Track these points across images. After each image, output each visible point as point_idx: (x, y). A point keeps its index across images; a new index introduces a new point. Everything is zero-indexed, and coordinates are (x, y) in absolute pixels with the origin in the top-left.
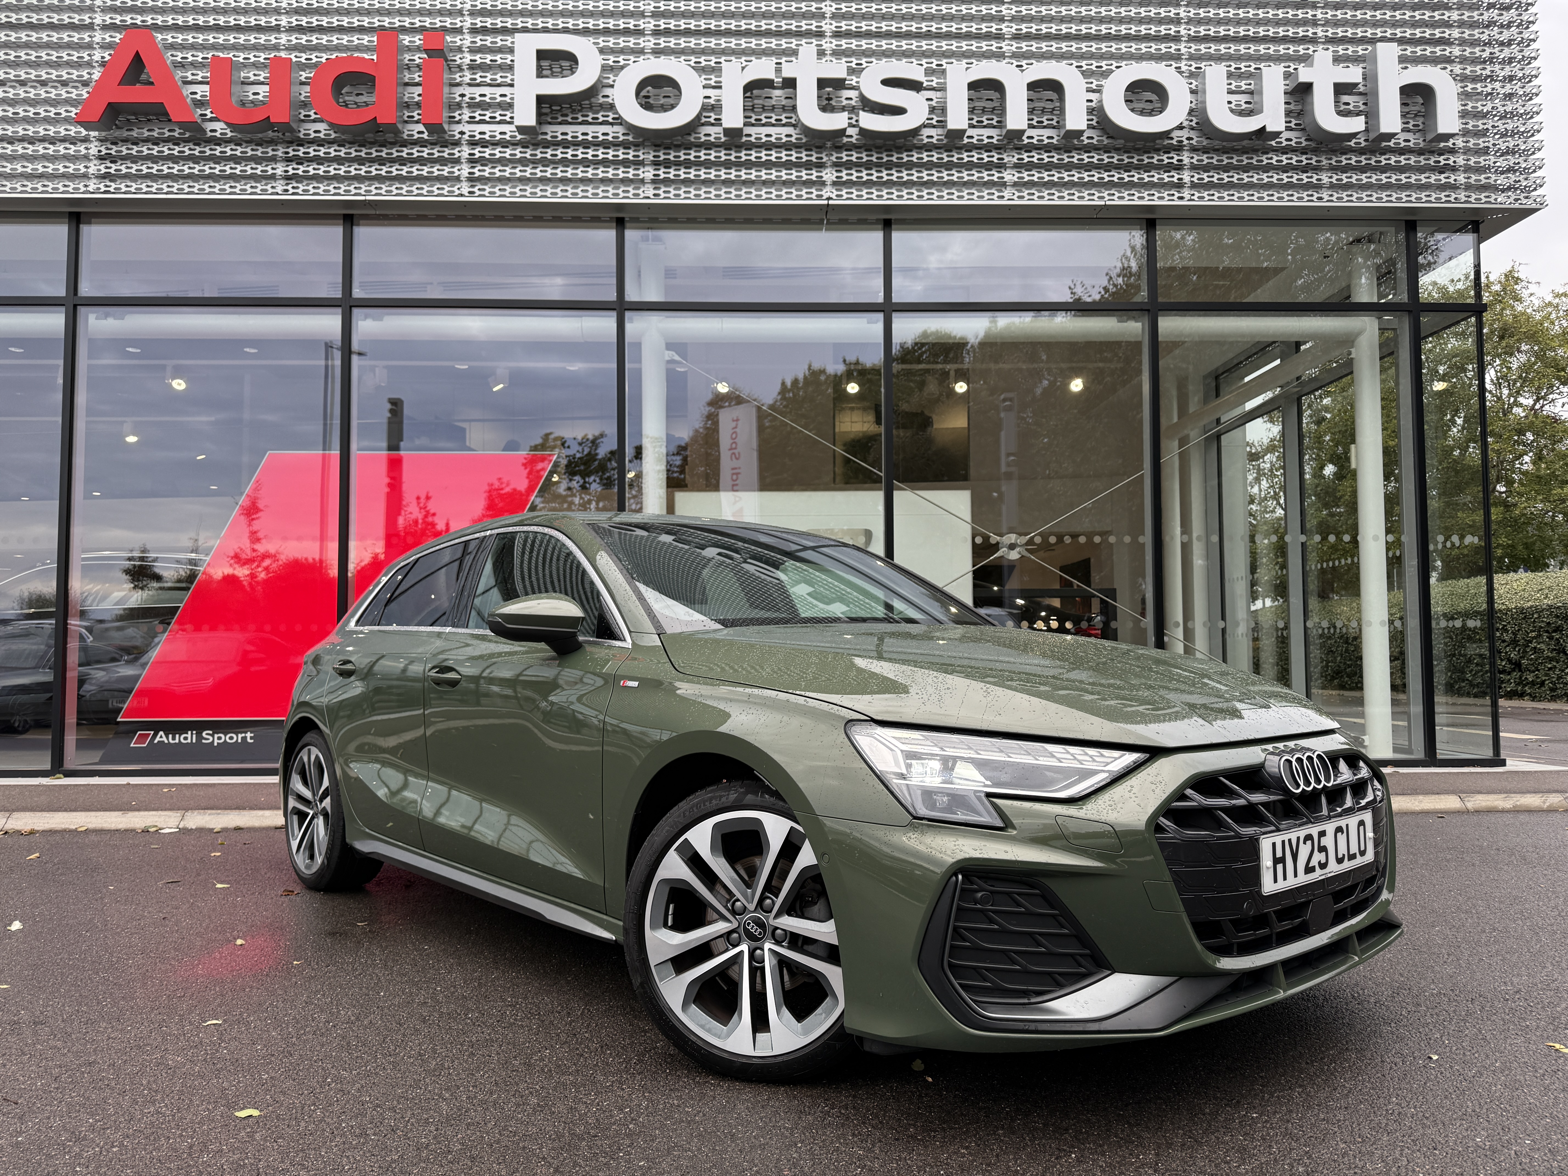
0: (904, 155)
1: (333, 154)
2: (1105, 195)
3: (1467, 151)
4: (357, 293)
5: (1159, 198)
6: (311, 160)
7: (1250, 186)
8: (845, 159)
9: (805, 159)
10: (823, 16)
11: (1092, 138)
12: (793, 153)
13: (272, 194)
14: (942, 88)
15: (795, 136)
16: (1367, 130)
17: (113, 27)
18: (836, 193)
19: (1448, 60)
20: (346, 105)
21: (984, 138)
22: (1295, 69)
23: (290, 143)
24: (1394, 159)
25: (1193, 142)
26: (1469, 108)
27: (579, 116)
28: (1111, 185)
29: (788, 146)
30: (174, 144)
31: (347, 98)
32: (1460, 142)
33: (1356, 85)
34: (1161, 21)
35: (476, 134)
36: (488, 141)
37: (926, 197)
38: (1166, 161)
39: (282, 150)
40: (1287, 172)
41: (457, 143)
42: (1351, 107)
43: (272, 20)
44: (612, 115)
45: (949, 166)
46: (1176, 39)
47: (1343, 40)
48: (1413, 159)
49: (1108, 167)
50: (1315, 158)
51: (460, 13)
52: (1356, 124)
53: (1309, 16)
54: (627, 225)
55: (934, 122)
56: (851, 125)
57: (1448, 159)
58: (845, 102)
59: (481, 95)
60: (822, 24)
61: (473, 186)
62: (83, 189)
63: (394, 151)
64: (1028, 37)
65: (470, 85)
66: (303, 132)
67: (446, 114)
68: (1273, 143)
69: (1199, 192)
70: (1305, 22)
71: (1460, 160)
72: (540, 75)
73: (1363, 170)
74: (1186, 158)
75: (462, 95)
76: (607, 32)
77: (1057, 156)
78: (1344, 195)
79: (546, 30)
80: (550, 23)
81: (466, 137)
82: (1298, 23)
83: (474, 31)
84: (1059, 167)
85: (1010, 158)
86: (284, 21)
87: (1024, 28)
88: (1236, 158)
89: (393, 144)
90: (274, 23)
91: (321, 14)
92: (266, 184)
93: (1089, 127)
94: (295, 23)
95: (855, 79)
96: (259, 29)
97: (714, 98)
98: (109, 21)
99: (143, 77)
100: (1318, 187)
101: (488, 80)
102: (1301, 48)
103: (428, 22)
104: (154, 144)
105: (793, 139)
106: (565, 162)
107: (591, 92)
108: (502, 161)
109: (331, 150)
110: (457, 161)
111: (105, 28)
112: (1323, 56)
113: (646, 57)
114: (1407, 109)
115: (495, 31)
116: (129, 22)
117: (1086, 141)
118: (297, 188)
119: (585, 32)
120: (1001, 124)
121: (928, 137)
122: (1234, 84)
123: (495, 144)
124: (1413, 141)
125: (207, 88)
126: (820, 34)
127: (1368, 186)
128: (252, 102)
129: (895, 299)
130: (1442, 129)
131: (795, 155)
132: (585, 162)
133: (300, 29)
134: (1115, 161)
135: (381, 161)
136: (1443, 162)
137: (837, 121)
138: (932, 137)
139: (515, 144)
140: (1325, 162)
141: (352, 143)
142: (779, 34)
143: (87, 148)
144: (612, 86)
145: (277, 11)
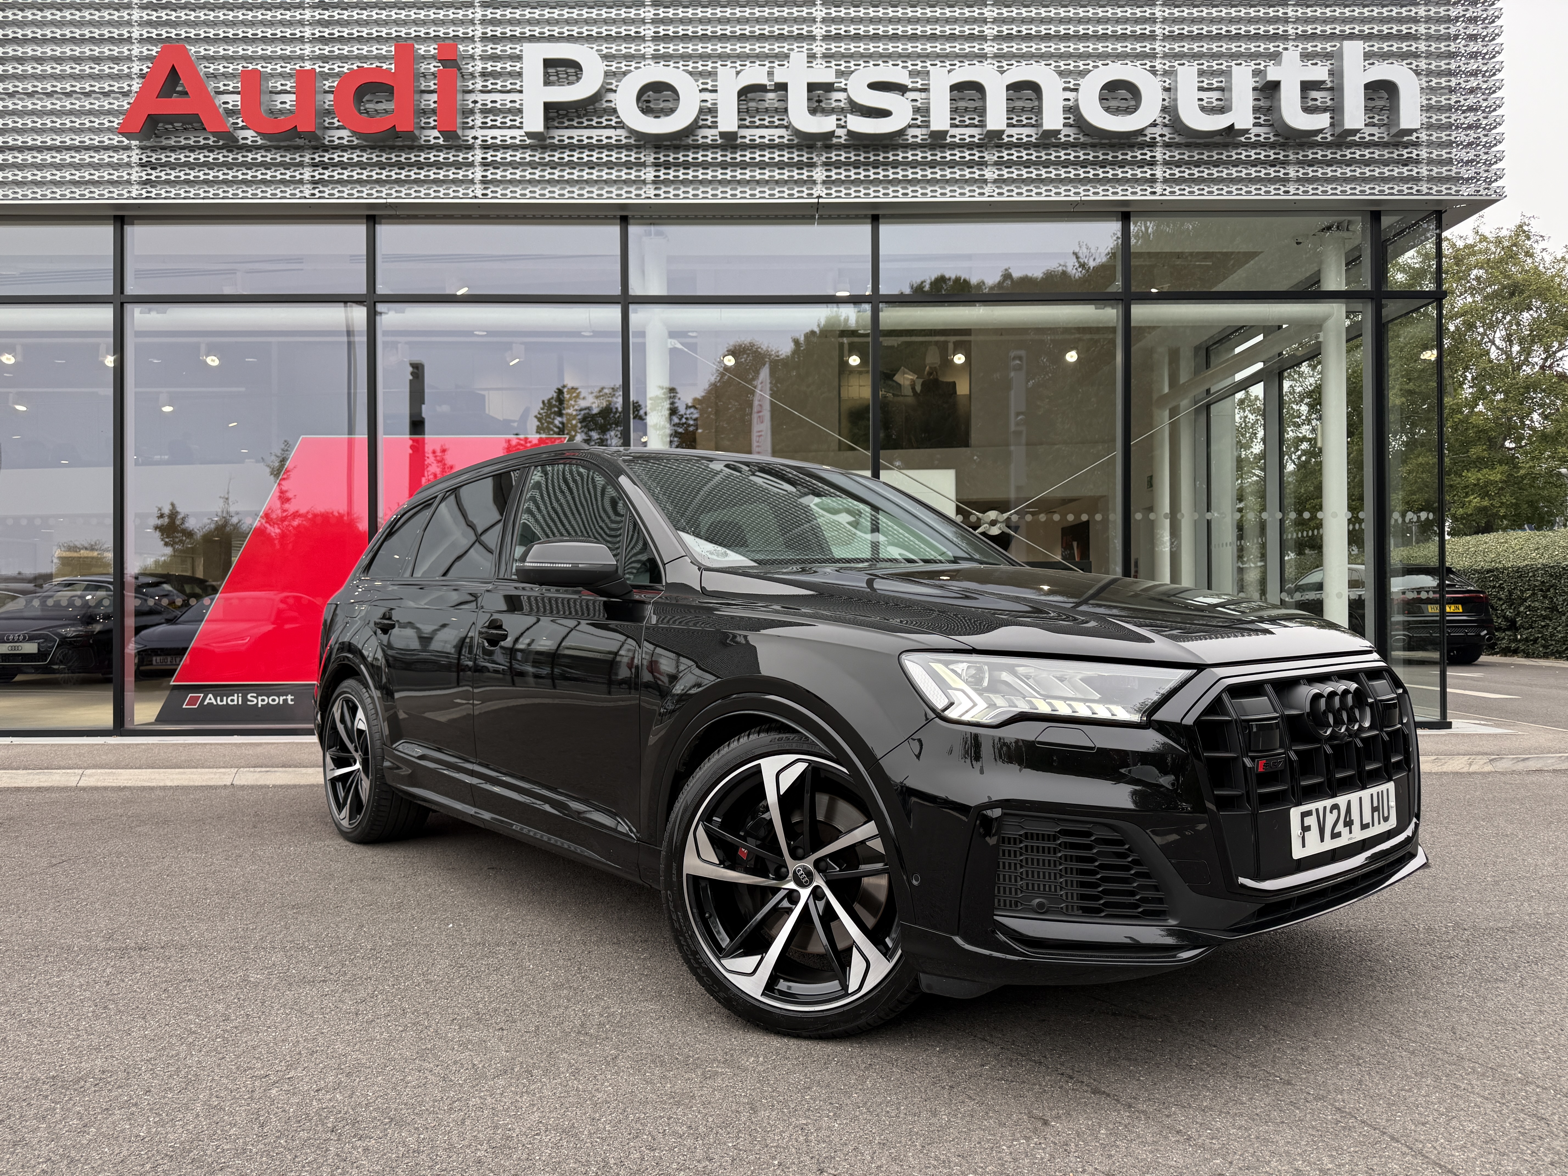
0: (890, 155)
1: (356, 159)
2: (1081, 191)
3: (1430, 144)
4: (381, 289)
5: (1132, 193)
6: (335, 165)
7: (1220, 181)
8: (834, 158)
9: (796, 159)
10: (814, 20)
11: (1069, 136)
12: (785, 153)
13: (300, 198)
14: (925, 90)
15: (787, 138)
16: (1332, 125)
17: (149, 40)
18: (826, 191)
19: (1416, 55)
20: (367, 112)
21: (966, 137)
22: (1265, 66)
23: (315, 149)
24: (1358, 153)
25: (1166, 139)
26: (1433, 102)
27: (584, 120)
28: (1086, 181)
29: (780, 147)
30: (209, 151)
31: (368, 106)
32: (1424, 137)
33: (1324, 82)
34: (1137, 21)
35: (488, 138)
36: (499, 146)
37: (911, 194)
38: (1140, 157)
39: (308, 156)
40: (1256, 166)
41: (470, 148)
42: (1318, 103)
43: (297, 31)
44: (615, 120)
45: (933, 165)
46: (1152, 37)
47: (1313, 37)
48: (1377, 152)
49: (1084, 164)
50: (1282, 153)
51: (472, 22)
52: (1322, 121)
53: (1280, 14)
54: (631, 221)
55: (918, 122)
56: (839, 126)
57: (1411, 153)
58: (834, 104)
59: (492, 102)
60: (813, 29)
61: (485, 188)
62: (126, 195)
63: (412, 156)
64: (1009, 37)
65: (482, 92)
66: (328, 139)
67: (459, 120)
68: (1243, 139)
69: (1171, 187)
70: (1276, 20)
71: (1424, 153)
72: (547, 83)
73: (1329, 163)
74: (1159, 153)
75: (475, 102)
76: (609, 38)
77: (1035, 154)
78: (1309, 189)
79: (551, 39)
80: (556, 31)
81: (479, 142)
82: (1270, 21)
83: (484, 39)
84: (1037, 164)
85: (990, 156)
86: (308, 32)
87: (1005, 29)
88: (1206, 154)
89: (411, 148)
90: (299, 35)
91: (341, 25)
92: (295, 189)
93: (1065, 125)
94: (318, 34)
95: (844, 82)
96: (283, 40)
97: (710, 102)
98: (146, 35)
99: (179, 89)
100: (1285, 181)
101: (498, 87)
102: (1271, 47)
103: (441, 31)
104: (191, 151)
105: (785, 141)
106: (571, 165)
107: (596, 98)
108: (514, 165)
109: (354, 156)
110: (471, 164)
111: (141, 41)
112: (1291, 54)
113: (647, 62)
114: (1372, 104)
115: (503, 39)
116: (165, 35)
117: (1063, 139)
118: (324, 192)
119: (589, 39)
120: (982, 124)
121: (913, 137)
122: (1206, 81)
123: (506, 147)
124: (1378, 135)
125: (238, 97)
126: (812, 38)
127: (1334, 180)
128: (280, 110)
129: (883, 290)
130: (1404, 124)
131: (787, 156)
132: (591, 165)
133: (322, 40)
134: (1090, 158)
135: (401, 166)
136: (1406, 156)
137: (825, 124)
138: (916, 137)
139: (524, 147)
140: (1292, 157)
141: (373, 148)
142: (772, 38)
143: (129, 157)
144: (615, 91)
145: (301, 23)
